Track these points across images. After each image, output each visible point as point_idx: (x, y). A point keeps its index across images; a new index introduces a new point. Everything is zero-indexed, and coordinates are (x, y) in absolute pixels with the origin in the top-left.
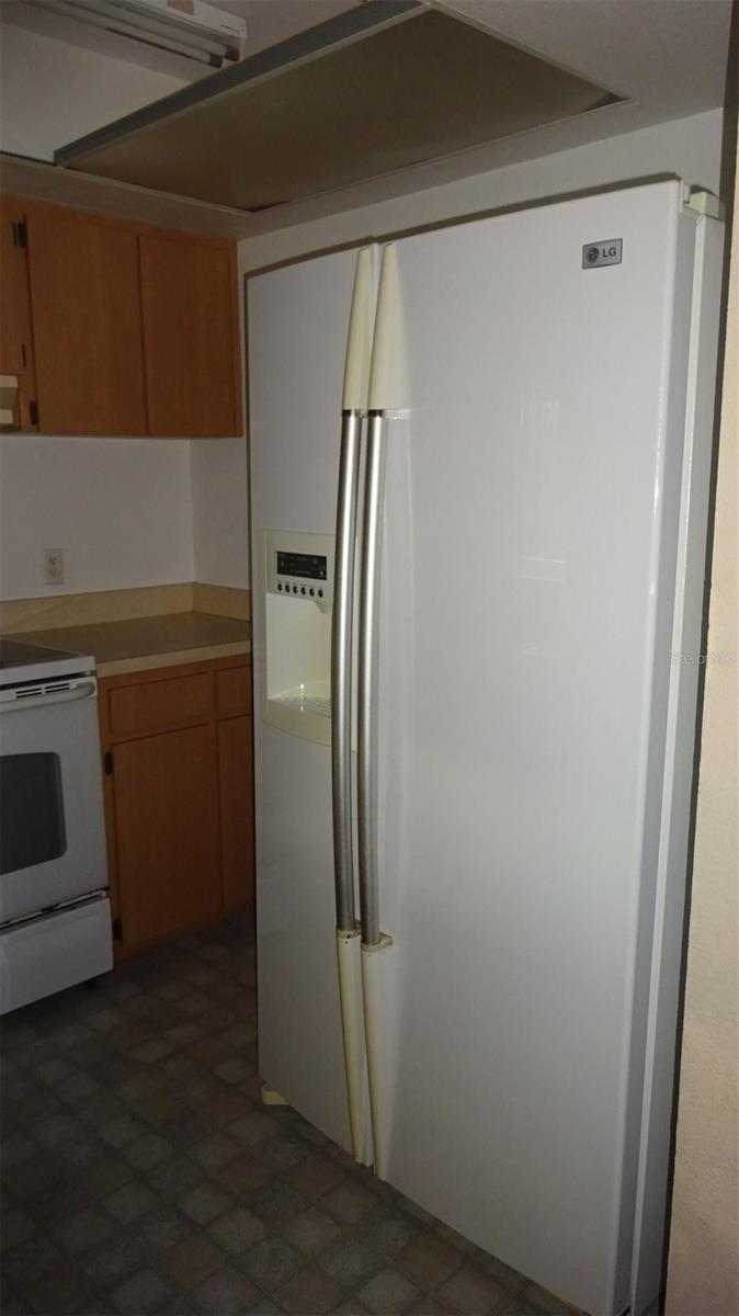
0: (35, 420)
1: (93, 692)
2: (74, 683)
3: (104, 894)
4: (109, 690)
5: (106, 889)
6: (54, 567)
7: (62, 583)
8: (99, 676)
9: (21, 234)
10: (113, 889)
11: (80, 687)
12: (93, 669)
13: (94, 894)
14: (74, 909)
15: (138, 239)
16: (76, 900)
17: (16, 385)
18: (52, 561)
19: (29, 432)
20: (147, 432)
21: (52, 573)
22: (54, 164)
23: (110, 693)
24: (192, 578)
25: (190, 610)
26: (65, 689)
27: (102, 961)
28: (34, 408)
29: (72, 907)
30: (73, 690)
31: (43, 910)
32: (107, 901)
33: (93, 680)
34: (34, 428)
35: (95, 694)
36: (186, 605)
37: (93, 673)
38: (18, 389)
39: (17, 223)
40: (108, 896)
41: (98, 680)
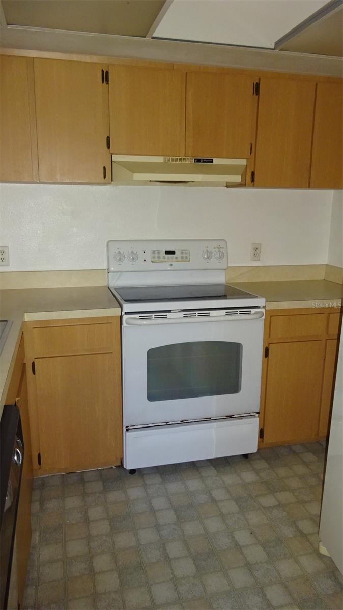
0: (253, 181)
1: (263, 316)
2: (253, 311)
3: (257, 415)
4: (271, 316)
5: (258, 413)
6: (256, 252)
7: (259, 260)
8: (266, 309)
9: (257, 88)
10: (262, 414)
11: (256, 313)
12: (264, 305)
13: (251, 414)
14: (242, 419)
15: (316, 84)
16: (242, 415)
17: (246, 164)
18: (256, 249)
19: (249, 186)
20: (309, 187)
21: (255, 255)
22: (274, 49)
23: (271, 317)
24: (326, 262)
25: (323, 278)
26: (249, 313)
27: (252, 447)
28: (253, 174)
29: (241, 418)
30: (253, 314)
31: (226, 417)
32: (258, 419)
33: (263, 310)
34: (252, 184)
35: (264, 317)
36: (321, 276)
37: (264, 307)
38: (246, 165)
39: (255, 83)
40: (258, 417)
41: (266, 310)
